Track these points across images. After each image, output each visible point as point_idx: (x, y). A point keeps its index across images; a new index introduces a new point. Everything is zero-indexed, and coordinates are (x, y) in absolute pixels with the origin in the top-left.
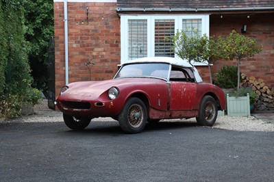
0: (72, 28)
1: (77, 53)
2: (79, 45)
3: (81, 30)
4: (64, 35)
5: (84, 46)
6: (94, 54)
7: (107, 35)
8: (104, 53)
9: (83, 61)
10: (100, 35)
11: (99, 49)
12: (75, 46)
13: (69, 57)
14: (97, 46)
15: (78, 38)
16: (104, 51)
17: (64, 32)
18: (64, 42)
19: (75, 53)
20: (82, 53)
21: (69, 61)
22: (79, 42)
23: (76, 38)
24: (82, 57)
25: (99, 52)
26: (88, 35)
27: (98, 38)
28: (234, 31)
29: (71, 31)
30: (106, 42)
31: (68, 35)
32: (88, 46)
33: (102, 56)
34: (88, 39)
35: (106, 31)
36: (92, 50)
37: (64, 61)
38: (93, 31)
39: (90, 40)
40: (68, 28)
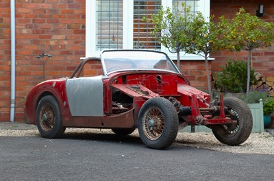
0: (21, 6)
1: (28, 42)
2: (31, 30)
3: (34, 10)
4: (9, 16)
5: (37, 32)
6: (52, 43)
7: (69, 18)
8: (66, 42)
9: (36, 52)
10: (60, 17)
11: (59, 37)
12: (25, 31)
13: (16, 47)
14: (56, 32)
15: (29, 21)
16: (66, 39)
17: (10, 12)
18: (9, 26)
19: (25, 42)
20: (36, 42)
21: (16, 53)
22: (30, 27)
23: (26, 21)
24: (35, 47)
25: (59, 40)
26: (44, 17)
27: (57, 22)
28: (242, 9)
29: (20, 10)
30: (69, 27)
31: (16, 16)
32: (43, 32)
33: (64, 46)
34: (43, 22)
35: (69, 12)
36: (49, 37)
37: (10, 53)
38: (51, 11)
39: (46, 23)
40: (16, 6)
